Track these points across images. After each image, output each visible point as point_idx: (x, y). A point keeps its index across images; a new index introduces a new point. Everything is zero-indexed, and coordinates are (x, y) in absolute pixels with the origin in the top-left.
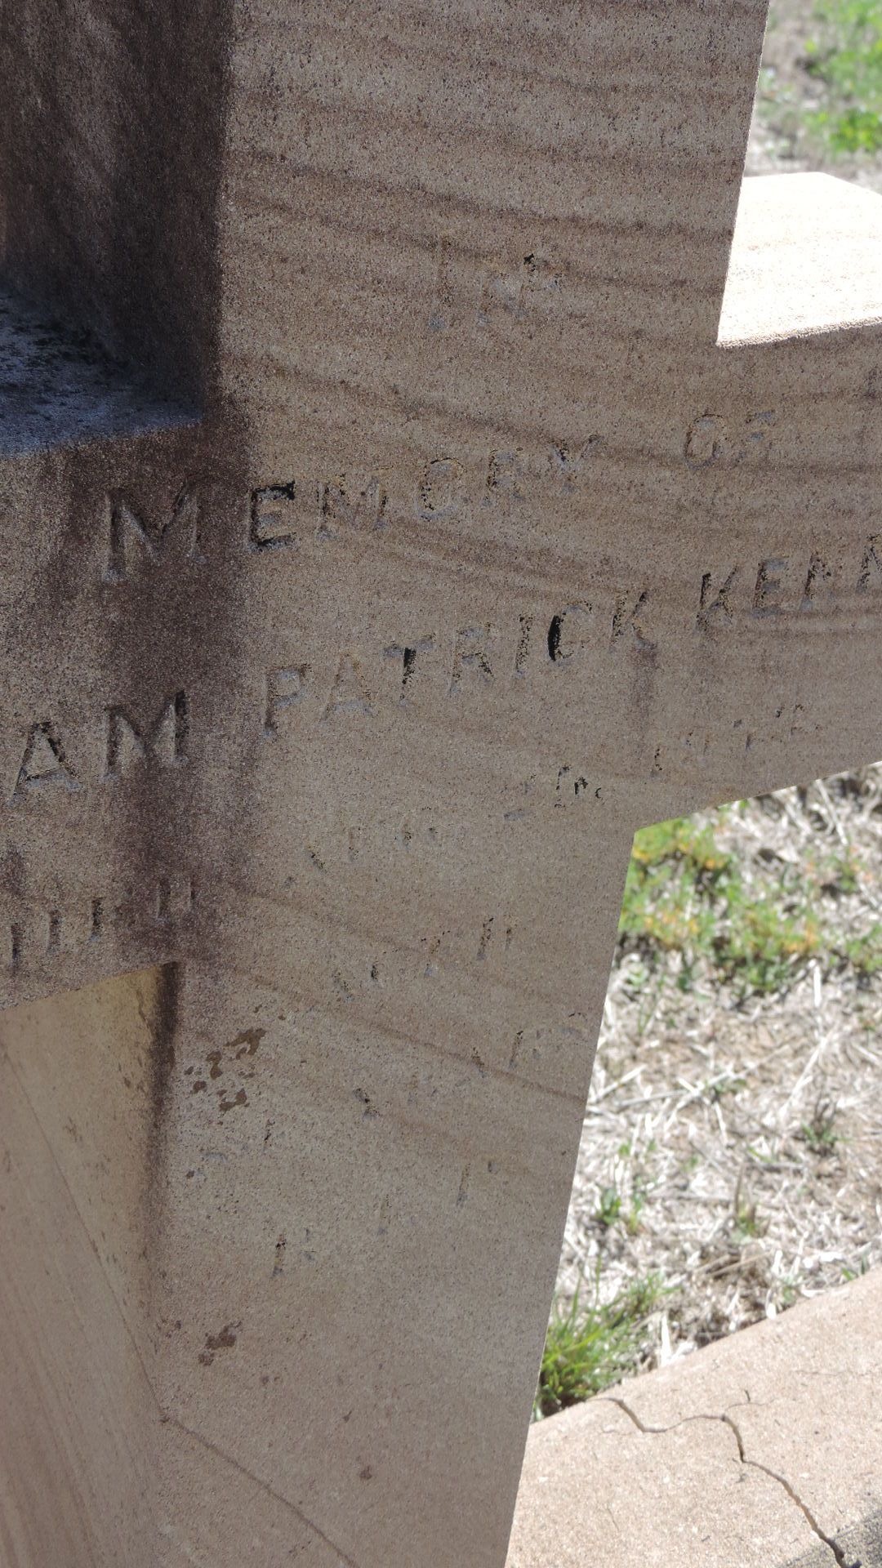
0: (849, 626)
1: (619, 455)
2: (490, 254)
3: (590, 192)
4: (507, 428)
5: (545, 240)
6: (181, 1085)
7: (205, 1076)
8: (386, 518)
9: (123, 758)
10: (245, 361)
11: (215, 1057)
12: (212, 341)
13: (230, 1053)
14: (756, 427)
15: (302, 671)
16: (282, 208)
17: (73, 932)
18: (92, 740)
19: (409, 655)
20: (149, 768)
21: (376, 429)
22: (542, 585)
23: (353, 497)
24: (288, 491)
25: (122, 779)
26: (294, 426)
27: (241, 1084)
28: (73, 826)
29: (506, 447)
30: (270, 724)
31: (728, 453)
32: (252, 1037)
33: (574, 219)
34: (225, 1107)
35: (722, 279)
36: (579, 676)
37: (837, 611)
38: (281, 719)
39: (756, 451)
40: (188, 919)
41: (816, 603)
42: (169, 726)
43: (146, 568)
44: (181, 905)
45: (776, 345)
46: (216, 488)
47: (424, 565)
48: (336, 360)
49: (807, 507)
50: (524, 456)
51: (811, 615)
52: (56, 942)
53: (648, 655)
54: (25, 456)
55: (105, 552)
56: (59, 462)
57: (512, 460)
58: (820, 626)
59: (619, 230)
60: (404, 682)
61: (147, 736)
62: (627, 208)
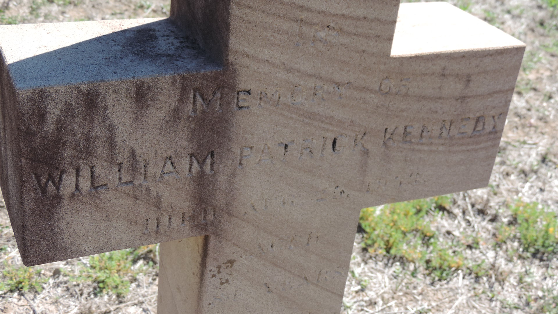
0: (436, 149)
1: (356, 88)
2: (316, 24)
3: (349, 7)
4: (320, 78)
5: (333, 21)
6: (208, 275)
7: (216, 273)
8: (280, 103)
9: (194, 170)
10: (237, 52)
11: (219, 267)
12: (227, 46)
13: (224, 266)
14: (404, 83)
15: (251, 148)
16: (250, 7)
17: (176, 222)
18: (184, 163)
19: (286, 146)
20: (202, 174)
21: (277, 75)
22: (331, 128)
23: (269, 95)
24: (249, 92)
25: (193, 176)
26: (251, 73)
27: (227, 277)
28: (177, 189)
29: (319, 84)
30: (240, 164)
31: (394, 90)
32: (231, 262)
33: (343, 15)
34: (222, 283)
35: (392, 36)
36: (342, 157)
37: (431, 144)
38: (244, 162)
39: (404, 91)
40: (212, 222)
41: (424, 140)
42: (209, 161)
43: (203, 112)
44: (210, 217)
45: (411, 58)
46: (226, 90)
47: (291, 118)
48: (266, 53)
49: (421, 109)
50: (325, 87)
51: (422, 144)
52: (170, 225)
53: (366, 153)
54: (167, 76)
55: (191, 106)
56: (178, 79)
57: (322, 88)
58: (426, 148)
59: (358, 19)
60: (284, 154)
61: (201, 164)
62: (361, 12)
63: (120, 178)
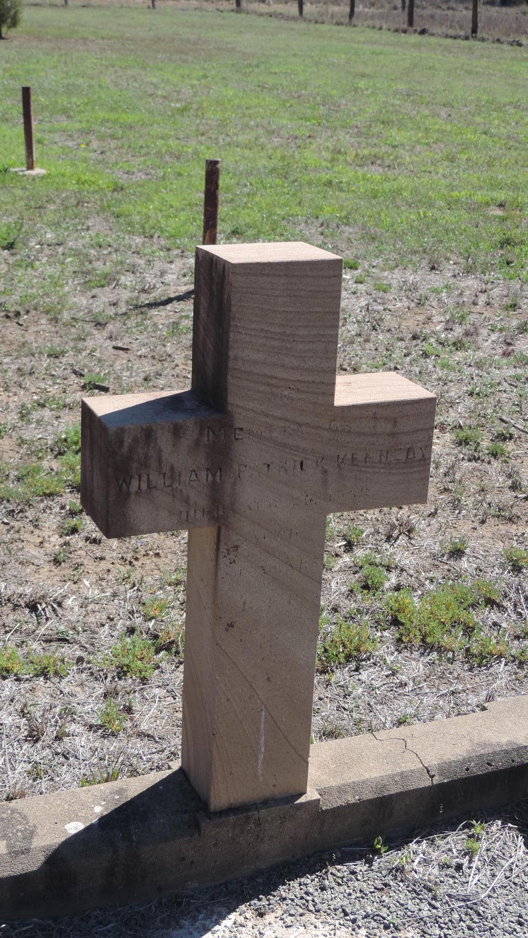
0: (378, 471)
1: (313, 427)
2: (281, 387)
3: (302, 375)
4: (287, 420)
5: (292, 384)
6: (221, 556)
7: (226, 554)
8: (262, 437)
9: (209, 479)
10: (233, 405)
11: (228, 550)
12: (226, 400)
13: (232, 550)
14: (346, 423)
15: (245, 466)
16: (239, 378)
17: (199, 515)
18: (203, 475)
19: (268, 466)
20: (214, 481)
21: (259, 419)
22: (297, 453)
23: (255, 432)
24: (241, 429)
25: (209, 484)
26: (242, 417)
27: (234, 558)
28: (200, 492)
29: (287, 424)
30: (239, 477)
31: (340, 428)
32: (237, 547)
33: (299, 380)
34: (231, 563)
35: (334, 393)
36: (308, 475)
37: (374, 467)
38: (241, 475)
39: (347, 429)
40: (222, 516)
41: (368, 464)
42: (218, 474)
43: (214, 441)
44: (221, 513)
45: (349, 406)
46: (227, 428)
47: (270, 447)
48: (251, 405)
49: (362, 442)
50: (291, 426)
51: (367, 467)
52: (195, 516)
53: (325, 472)
54: (192, 420)
55: (206, 438)
56: (198, 421)
57: (289, 427)
58: (370, 470)
59: (309, 382)
60: (268, 471)
61: (214, 475)
62: (310, 378)
63: (164, 483)
